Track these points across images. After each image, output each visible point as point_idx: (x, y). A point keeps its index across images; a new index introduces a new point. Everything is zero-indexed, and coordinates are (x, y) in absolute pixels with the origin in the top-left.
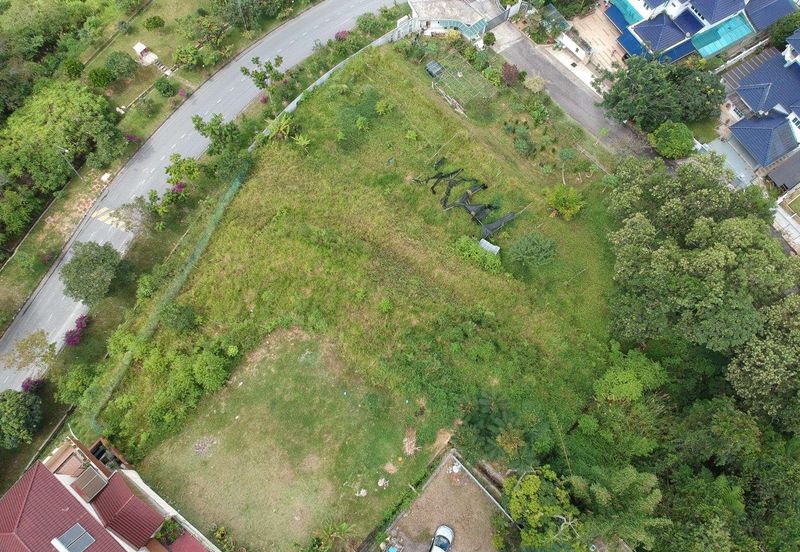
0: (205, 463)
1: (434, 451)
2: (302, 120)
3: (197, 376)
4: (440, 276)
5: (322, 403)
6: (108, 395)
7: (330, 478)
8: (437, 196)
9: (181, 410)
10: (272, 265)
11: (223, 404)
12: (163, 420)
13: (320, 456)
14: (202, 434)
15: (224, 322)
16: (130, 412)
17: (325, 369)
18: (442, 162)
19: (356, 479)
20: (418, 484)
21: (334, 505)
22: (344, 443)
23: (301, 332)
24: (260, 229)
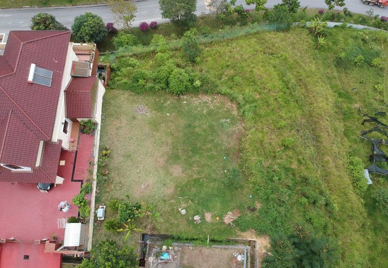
0: (134, 118)
1: (238, 236)
2: (331, 34)
3: (171, 76)
4: (328, 162)
5: (210, 150)
6: (131, 54)
7: (177, 187)
8: (363, 126)
9: (150, 85)
10: (254, 70)
11: (169, 102)
12: (138, 81)
13: (183, 172)
14: (147, 105)
15: (207, 72)
16: (131, 68)
17: (228, 137)
18: (383, 114)
19: (187, 202)
20: (213, 241)
21: (165, 201)
22: (199, 179)
23: (235, 109)
24: (264, 53)
